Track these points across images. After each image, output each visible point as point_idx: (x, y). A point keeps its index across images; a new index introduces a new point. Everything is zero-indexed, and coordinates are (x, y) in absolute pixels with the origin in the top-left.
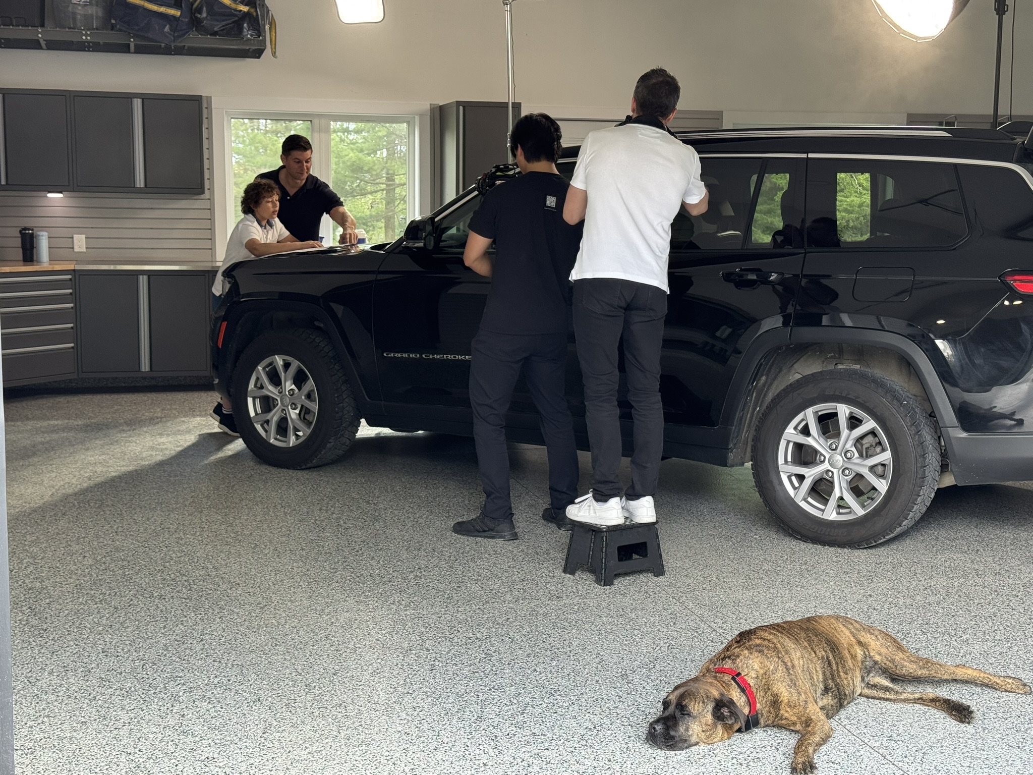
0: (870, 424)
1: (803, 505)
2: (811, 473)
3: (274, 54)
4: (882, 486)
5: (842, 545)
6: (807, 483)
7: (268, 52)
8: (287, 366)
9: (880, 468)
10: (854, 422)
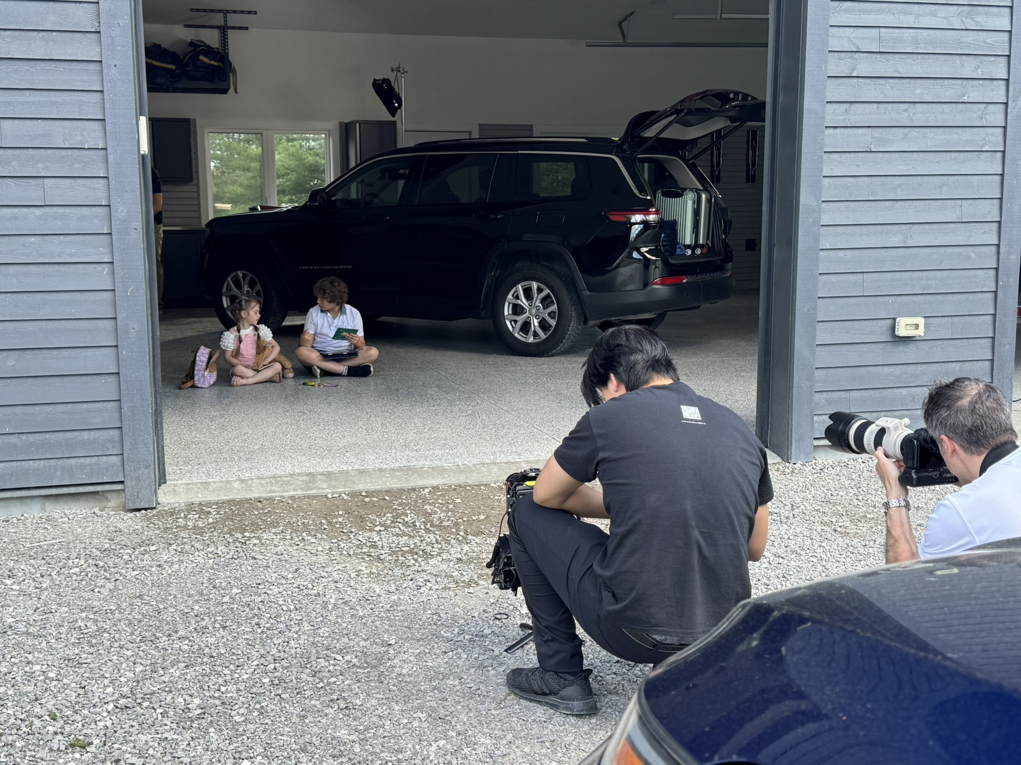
0: (547, 291)
1: (516, 335)
2: (521, 319)
3: (236, 92)
4: (553, 323)
5: (535, 356)
6: (519, 324)
7: (232, 90)
8: (244, 276)
9: (553, 314)
10: (540, 290)
